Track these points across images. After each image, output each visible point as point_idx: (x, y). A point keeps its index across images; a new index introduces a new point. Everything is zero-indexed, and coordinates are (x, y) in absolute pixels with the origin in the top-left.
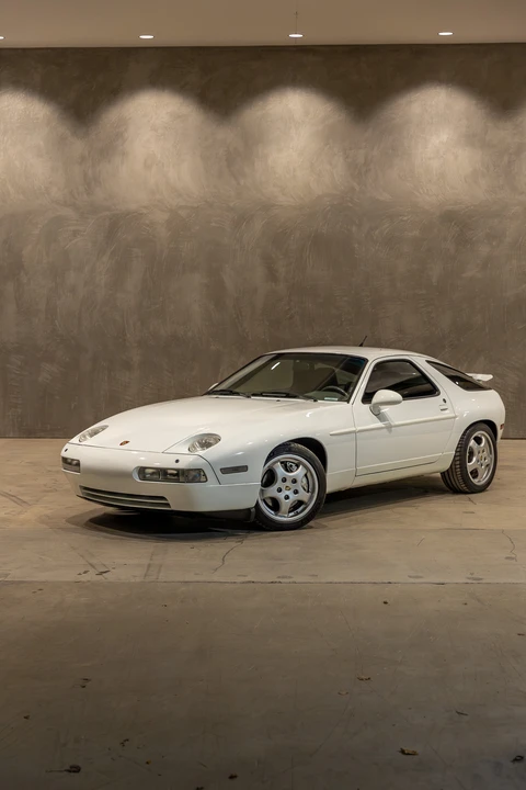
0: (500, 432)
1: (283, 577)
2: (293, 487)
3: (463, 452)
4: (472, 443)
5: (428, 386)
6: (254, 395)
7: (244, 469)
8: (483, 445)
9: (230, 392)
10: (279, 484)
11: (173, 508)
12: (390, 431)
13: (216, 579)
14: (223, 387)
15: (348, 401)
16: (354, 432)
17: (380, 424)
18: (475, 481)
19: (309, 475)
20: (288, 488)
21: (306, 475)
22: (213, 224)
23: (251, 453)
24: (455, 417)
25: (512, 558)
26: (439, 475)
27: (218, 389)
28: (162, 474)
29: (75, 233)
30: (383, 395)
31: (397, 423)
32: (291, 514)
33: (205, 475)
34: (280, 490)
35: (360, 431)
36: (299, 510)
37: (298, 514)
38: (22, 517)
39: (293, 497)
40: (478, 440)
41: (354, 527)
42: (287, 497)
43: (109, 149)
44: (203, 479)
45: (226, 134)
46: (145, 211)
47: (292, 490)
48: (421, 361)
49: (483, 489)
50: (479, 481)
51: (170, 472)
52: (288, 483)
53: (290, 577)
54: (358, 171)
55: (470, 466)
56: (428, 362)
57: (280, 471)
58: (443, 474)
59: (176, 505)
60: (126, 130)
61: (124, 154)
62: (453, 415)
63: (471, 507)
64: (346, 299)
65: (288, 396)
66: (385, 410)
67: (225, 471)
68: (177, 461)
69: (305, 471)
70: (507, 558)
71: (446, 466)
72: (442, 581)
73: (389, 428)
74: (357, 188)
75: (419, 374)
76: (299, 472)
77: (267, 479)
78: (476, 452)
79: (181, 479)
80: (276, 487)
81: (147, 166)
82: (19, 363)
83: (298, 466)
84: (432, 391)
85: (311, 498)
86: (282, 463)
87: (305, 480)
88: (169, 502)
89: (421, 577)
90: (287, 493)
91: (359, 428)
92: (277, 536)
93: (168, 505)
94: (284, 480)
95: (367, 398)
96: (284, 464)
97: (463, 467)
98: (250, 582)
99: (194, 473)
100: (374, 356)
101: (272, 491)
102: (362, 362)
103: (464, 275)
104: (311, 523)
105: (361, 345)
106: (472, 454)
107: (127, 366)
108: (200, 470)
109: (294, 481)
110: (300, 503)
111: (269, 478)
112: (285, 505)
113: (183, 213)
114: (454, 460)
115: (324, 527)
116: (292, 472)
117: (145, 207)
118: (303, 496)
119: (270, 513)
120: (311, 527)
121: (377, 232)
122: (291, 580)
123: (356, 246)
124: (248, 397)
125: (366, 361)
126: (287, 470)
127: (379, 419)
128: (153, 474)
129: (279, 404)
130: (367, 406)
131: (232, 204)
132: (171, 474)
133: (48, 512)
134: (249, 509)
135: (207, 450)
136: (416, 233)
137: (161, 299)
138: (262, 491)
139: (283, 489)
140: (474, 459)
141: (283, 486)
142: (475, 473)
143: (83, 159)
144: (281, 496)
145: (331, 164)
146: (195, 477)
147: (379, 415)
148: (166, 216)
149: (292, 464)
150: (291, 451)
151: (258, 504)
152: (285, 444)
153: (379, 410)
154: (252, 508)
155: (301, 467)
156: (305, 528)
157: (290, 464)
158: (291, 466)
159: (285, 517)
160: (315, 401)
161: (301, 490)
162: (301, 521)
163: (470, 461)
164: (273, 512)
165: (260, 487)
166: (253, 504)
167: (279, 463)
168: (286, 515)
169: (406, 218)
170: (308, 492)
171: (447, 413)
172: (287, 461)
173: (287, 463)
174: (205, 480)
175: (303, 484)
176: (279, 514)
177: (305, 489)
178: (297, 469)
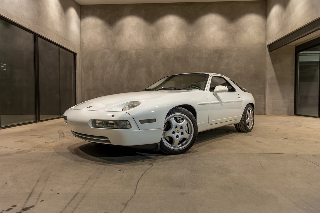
2: (181, 131)
3: (245, 116)
5: (232, 88)
7: (154, 120)
8: (251, 113)
10: (173, 129)
12: (222, 105)
14: (147, 88)
15: (204, 90)
16: (208, 104)
17: (219, 102)
19: (189, 124)
20: (178, 131)
21: (187, 125)
22: (148, 54)
23: (158, 111)
26: (234, 125)
28: (106, 123)
29: (109, 57)
30: (219, 88)
31: (224, 101)
32: (180, 145)
33: (130, 124)
34: (174, 133)
35: (211, 104)
36: (184, 143)
37: (183, 145)
39: (181, 136)
40: (249, 111)
41: (212, 151)
42: (178, 136)
43: (119, 33)
44: (129, 126)
45: (152, 28)
46: (129, 50)
47: (180, 133)
48: (227, 78)
50: (249, 127)
51: (110, 122)
52: (178, 129)
54: (190, 38)
55: (247, 121)
56: (230, 80)
57: (174, 122)
58: (236, 125)
59: (114, 142)
60: (123, 27)
61: (123, 34)
62: (242, 100)
63: (256, 139)
66: (219, 94)
67: (142, 122)
68: (113, 116)
69: (187, 122)
71: (238, 121)
73: (221, 103)
74: (190, 43)
76: (184, 123)
77: (167, 127)
78: (249, 116)
79: (115, 126)
80: (171, 131)
81: (129, 37)
83: (183, 120)
84: (234, 90)
85: (190, 137)
86: (175, 118)
87: (187, 127)
88: (110, 140)
90: (178, 134)
91: (210, 102)
92: (173, 159)
94: (176, 127)
95: (212, 89)
96: (176, 119)
97: (245, 121)
99: (123, 123)
101: (169, 133)
103: (220, 68)
104: (190, 150)
106: (247, 116)
108: (127, 121)
109: (181, 128)
110: (184, 139)
111: (168, 126)
112: (177, 140)
113: (140, 51)
114: (241, 119)
115: (196, 151)
116: (180, 123)
117: (129, 49)
118: (186, 135)
119: (168, 145)
120: (190, 152)
121: (195, 56)
123: (189, 60)
125: (208, 75)
126: (177, 122)
127: (218, 99)
128: (99, 123)
130: (212, 93)
131: (153, 48)
132: (111, 124)
134: (157, 144)
135: (132, 109)
136: (206, 56)
137: (134, 75)
138: (164, 133)
139: (176, 132)
140: (248, 118)
141: (175, 130)
142: (248, 124)
143: (111, 35)
144: (174, 136)
145: (182, 36)
146: (124, 125)
147: (217, 97)
148: (135, 52)
149: (180, 119)
150: (179, 111)
151: (161, 141)
152: (176, 107)
153: (217, 95)
154: (159, 143)
155: (185, 120)
156: (187, 153)
157: (179, 118)
158: (179, 119)
159: (176, 147)
160: (188, 90)
161: (185, 132)
162: (185, 149)
163: (247, 119)
164: (170, 145)
165: (163, 131)
166: (159, 141)
167: (173, 118)
168: (177, 146)
169: (203, 52)
170: (188, 133)
171: (240, 99)
172: (177, 117)
173: (178, 118)
174: (130, 127)
175: (186, 129)
176: (173, 146)
177: (187, 132)
178: (182, 121)
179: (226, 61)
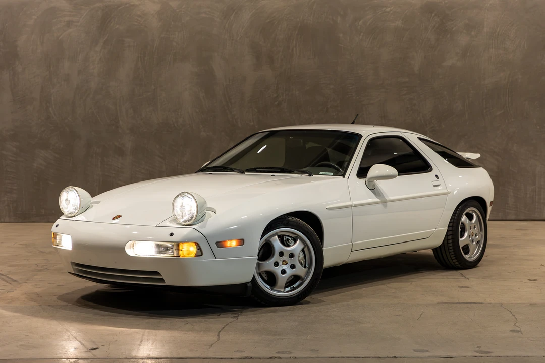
0: (489, 209)
1: (283, 353)
2: (290, 261)
3: (455, 228)
4: (464, 218)
5: (420, 162)
6: (248, 171)
7: (240, 242)
8: (474, 221)
9: (224, 169)
10: (276, 258)
11: (168, 282)
12: (385, 206)
13: (211, 355)
14: (217, 163)
15: (343, 176)
16: (350, 206)
17: (378, 200)
18: (467, 257)
19: (306, 250)
20: (285, 262)
21: (303, 250)
22: (204, 15)
23: (248, 226)
24: (448, 193)
25: (517, 331)
26: (431, 252)
27: (212, 165)
29: (69, 24)
30: (378, 170)
31: (392, 198)
32: (287, 289)
33: (200, 249)
34: (276, 264)
35: (356, 206)
36: (296, 285)
37: (294, 289)
38: (10, 295)
39: (289, 272)
40: (470, 217)
41: (351, 302)
42: (284, 272)
44: (198, 253)
47: (288, 265)
48: (413, 137)
49: (474, 265)
50: (470, 258)
52: (286, 257)
53: (290, 353)
55: (463, 241)
56: (420, 139)
57: (277, 244)
58: (435, 250)
59: (170, 280)
62: (445, 191)
63: (464, 282)
64: (331, 86)
65: (282, 171)
66: (380, 184)
67: (220, 244)
68: (171, 235)
69: (302, 246)
70: (512, 331)
71: (438, 241)
72: (449, 354)
73: (384, 202)
75: (411, 151)
76: (297, 247)
77: (263, 255)
78: (467, 228)
79: (175, 253)
80: (272, 261)
82: (15, 149)
83: (295, 241)
84: (425, 167)
85: (308, 273)
86: (279, 237)
87: (302, 255)
88: (164, 276)
89: (427, 351)
90: (284, 267)
91: (355, 203)
92: (274, 311)
93: (162, 280)
94: (281, 254)
95: (362, 172)
96: (281, 238)
98: (247, 358)
99: (188, 247)
100: (368, 132)
101: (269, 265)
102: (357, 137)
104: (307, 299)
105: (353, 123)
106: (463, 230)
107: (120, 152)
108: (195, 244)
109: (292, 255)
110: (295, 279)
111: (266, 251)
112: (282, 279)
114: (447, 235)
115: (321, 302)
116: (289, 246)
118: (300, 270)
119: (266, 288)
120: (308, 303)
121: (361, 22)
122: (289, 356)
123: (341, 35)
124: (242, 173)
125: (359, 136)
126: (283, 244)
127: (375, 193)
129: (274, 179)
130: (363, 181)
133: (38, 290)
134: (245, 284)
136: (399, 23)
137: (153, 87)
138: (259, 265)
139: (280, 263)
140: (466, 234)
141: (280, 260)
142: (466, 249)
144: (278, 270)
146: (190, 250)
147: (373, 189)
148: (157, 7)
149: (289, 238)
150: (288, 225)
151: (254, 278)
152: (283, 217)
153: (374, 185)
154: (249, 283)
155: (298, 241)
156: (302, 304)
157: (287, 238)
158: (288, 240)
159: (281, 293)
160: (310, 175)
161: (298, 265)
162: (298, 296)
163: (462, 236)
164: (269, 287)
165: (257, 261)
166: (249, 279)
167: (276, 237)
168: (282, 290)
169: (388, 9)
170: (305, 267)
171: (440, 189)
172: (283, 235)
173: (284, 237)
174: (200, 254)
175: (300, 258)
176: (275, 289)
177: (301, 264)
178: (294, 244)
179: (463, 40)
